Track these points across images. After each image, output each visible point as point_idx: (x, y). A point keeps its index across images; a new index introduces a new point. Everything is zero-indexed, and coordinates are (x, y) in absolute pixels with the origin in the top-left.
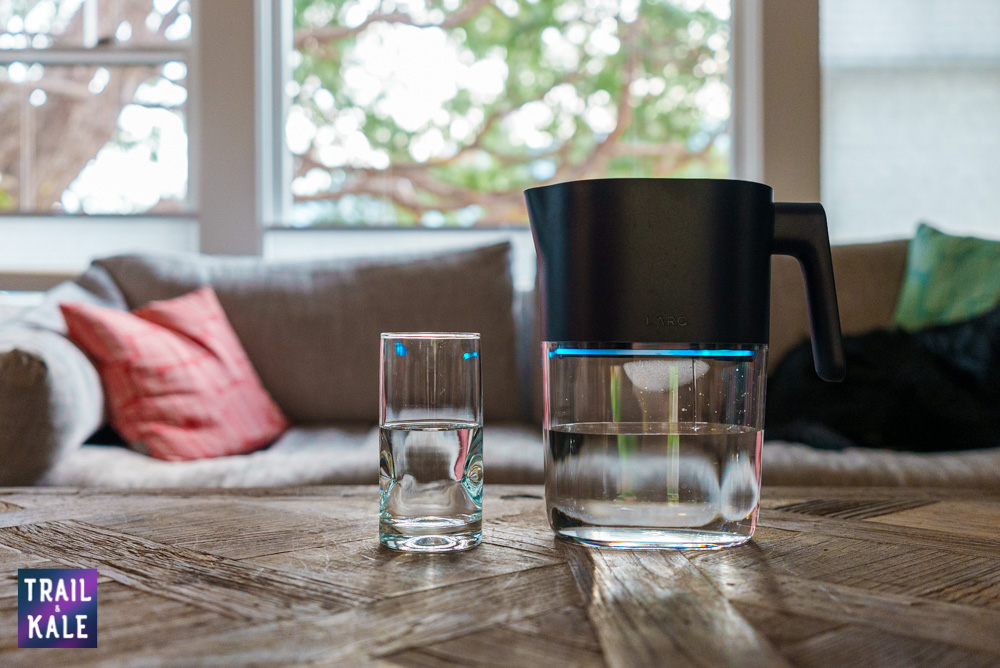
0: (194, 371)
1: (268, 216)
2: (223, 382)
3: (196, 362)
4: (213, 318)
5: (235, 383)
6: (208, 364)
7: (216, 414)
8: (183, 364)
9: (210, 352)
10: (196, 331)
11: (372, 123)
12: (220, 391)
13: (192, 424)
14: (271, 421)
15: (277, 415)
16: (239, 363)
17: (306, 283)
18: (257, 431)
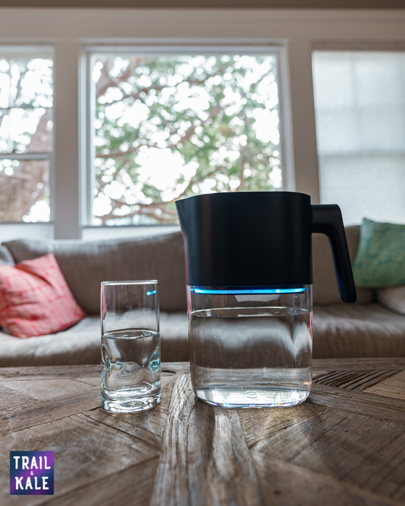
0: (38, 292)
1: (84, 222)
2: (52, 297)
3: (39, 288)
4: (52, 267)
5: (59, 297)
6: (46, 289)
7: (47, 312)
8: (33, 289)
9: (48, 283)
10: (42, 273)
11: (146, 188)
12: (50, 301)
13: (34, 318)
14: (76, 314)
15: (79, 311)
16: (62, 287)
17: (96, 250)
18: (67, 320)
